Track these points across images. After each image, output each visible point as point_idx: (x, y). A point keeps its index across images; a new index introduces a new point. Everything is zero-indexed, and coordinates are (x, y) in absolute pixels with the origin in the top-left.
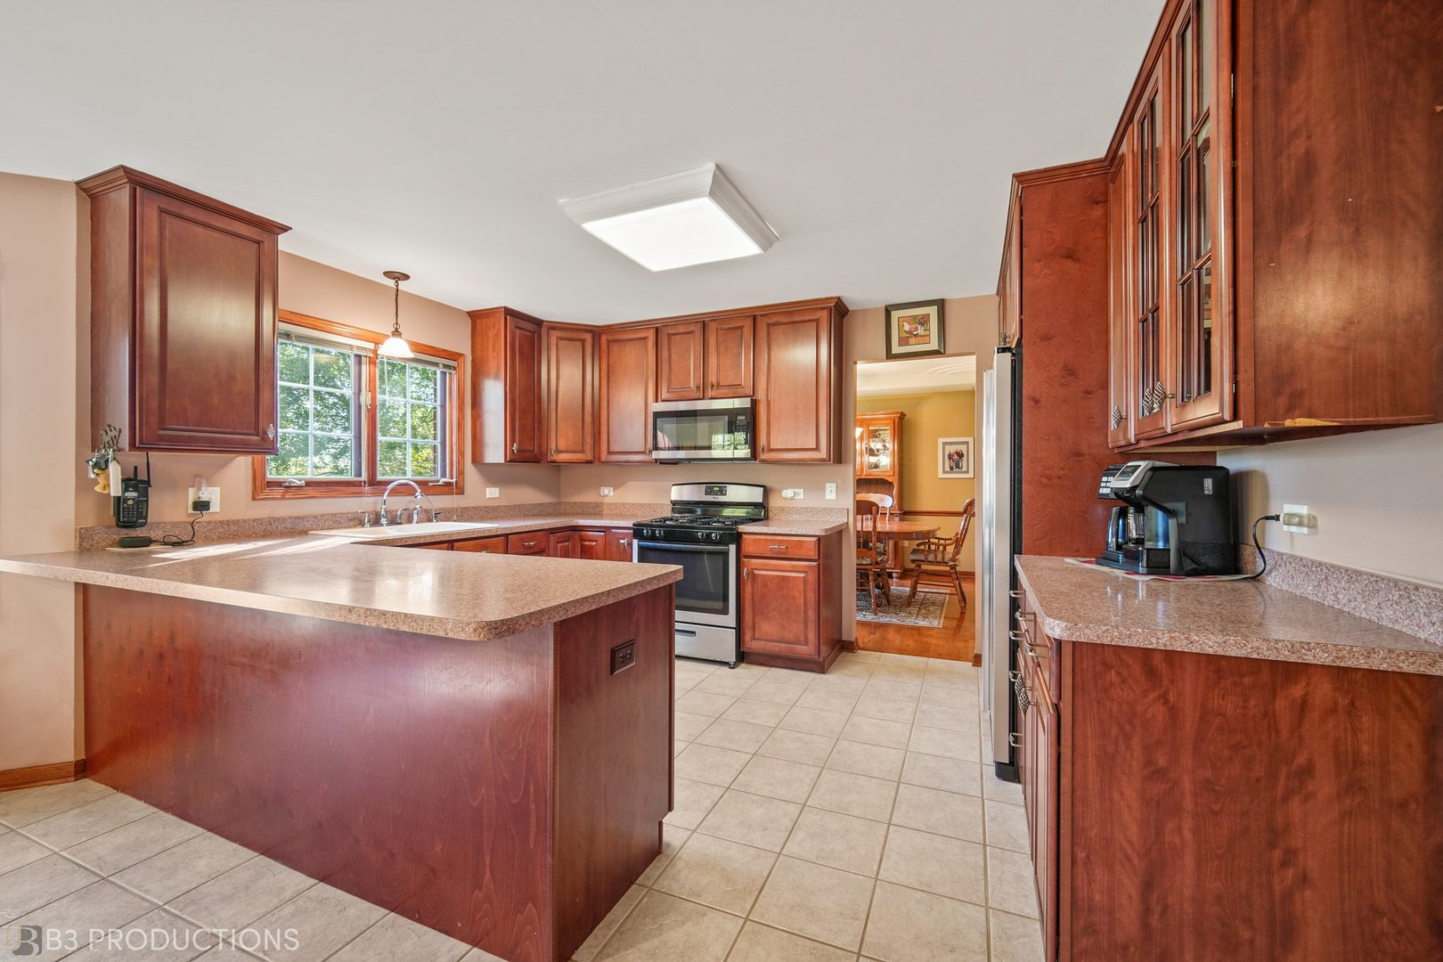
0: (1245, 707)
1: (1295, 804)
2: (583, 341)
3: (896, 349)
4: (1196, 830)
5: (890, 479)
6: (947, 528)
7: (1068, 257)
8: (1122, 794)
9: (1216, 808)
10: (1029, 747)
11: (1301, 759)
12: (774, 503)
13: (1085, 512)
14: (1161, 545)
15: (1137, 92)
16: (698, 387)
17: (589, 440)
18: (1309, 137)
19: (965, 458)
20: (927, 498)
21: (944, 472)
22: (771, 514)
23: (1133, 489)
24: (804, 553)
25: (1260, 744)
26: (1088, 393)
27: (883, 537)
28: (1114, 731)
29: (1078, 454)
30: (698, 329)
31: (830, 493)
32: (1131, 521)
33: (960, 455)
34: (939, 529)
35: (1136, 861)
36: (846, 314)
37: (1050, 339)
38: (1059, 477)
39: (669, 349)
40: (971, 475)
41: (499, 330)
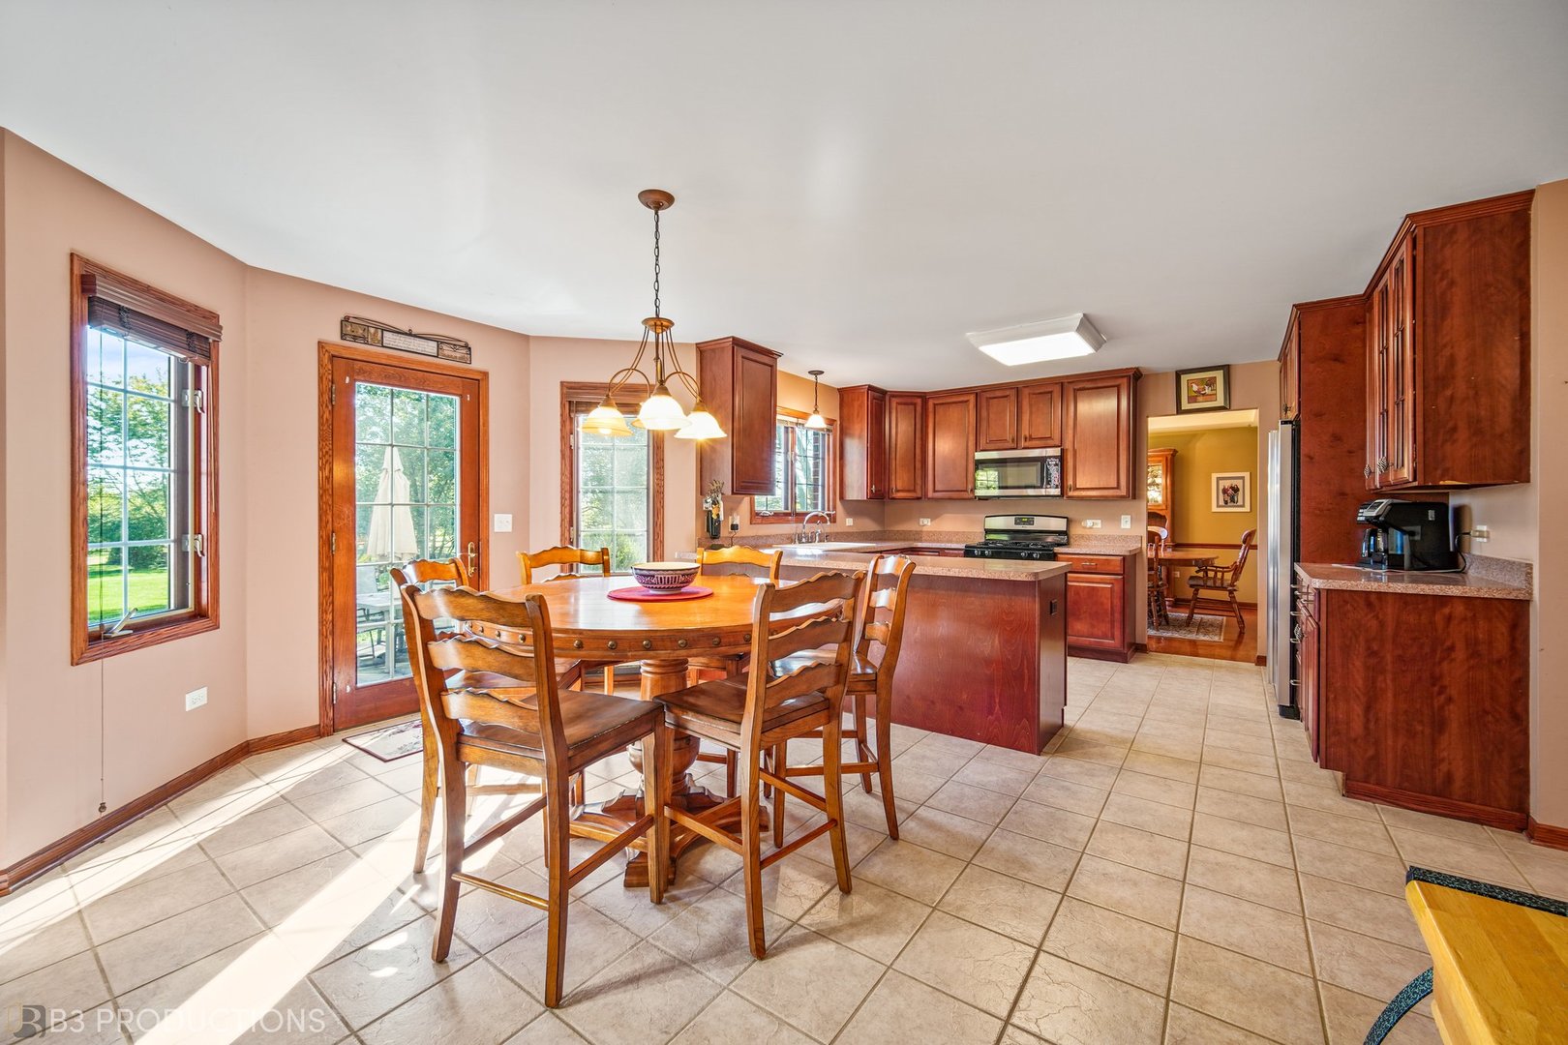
0: (1420, 619)
1: (1445, 665)
2: (915, 405)
3: (1185, 406)
4: (1394, 680)
5: (1161, 513)
6: (1225, 559)
7: (1336, 359)
8: (1353, 664)
9: (1404, 668)
10: (1304, 686)
11: (1448, 643)
12: (1075, 531)
13: (1349, 533)
14: (1399, 552)
15: (1375, 281)
16: (1013, 440)
17: (919, 481)
18: (1452, 348)
19: (1240, 493)
20: (1201, 529)
21: (1218, 506)
22: (1072, 540)
23: (1377, 517)
24: (1110, 569)
25: (1427, 636)
26: (1350, 452)
27: (1161, 562)
28: (1350, 634)
29: (1343, 494)
30: (1013, 393)
31: (1126, 523)
32: (1380, 539)
33: (1236, 490)
34: (1217, 558)
35: (1362, 697)
36: (1140, 377)
37: (1321, 415)
38: (1329, 510)
39: (988, 410)
40: (1247, 509)
41: (863, 402)
